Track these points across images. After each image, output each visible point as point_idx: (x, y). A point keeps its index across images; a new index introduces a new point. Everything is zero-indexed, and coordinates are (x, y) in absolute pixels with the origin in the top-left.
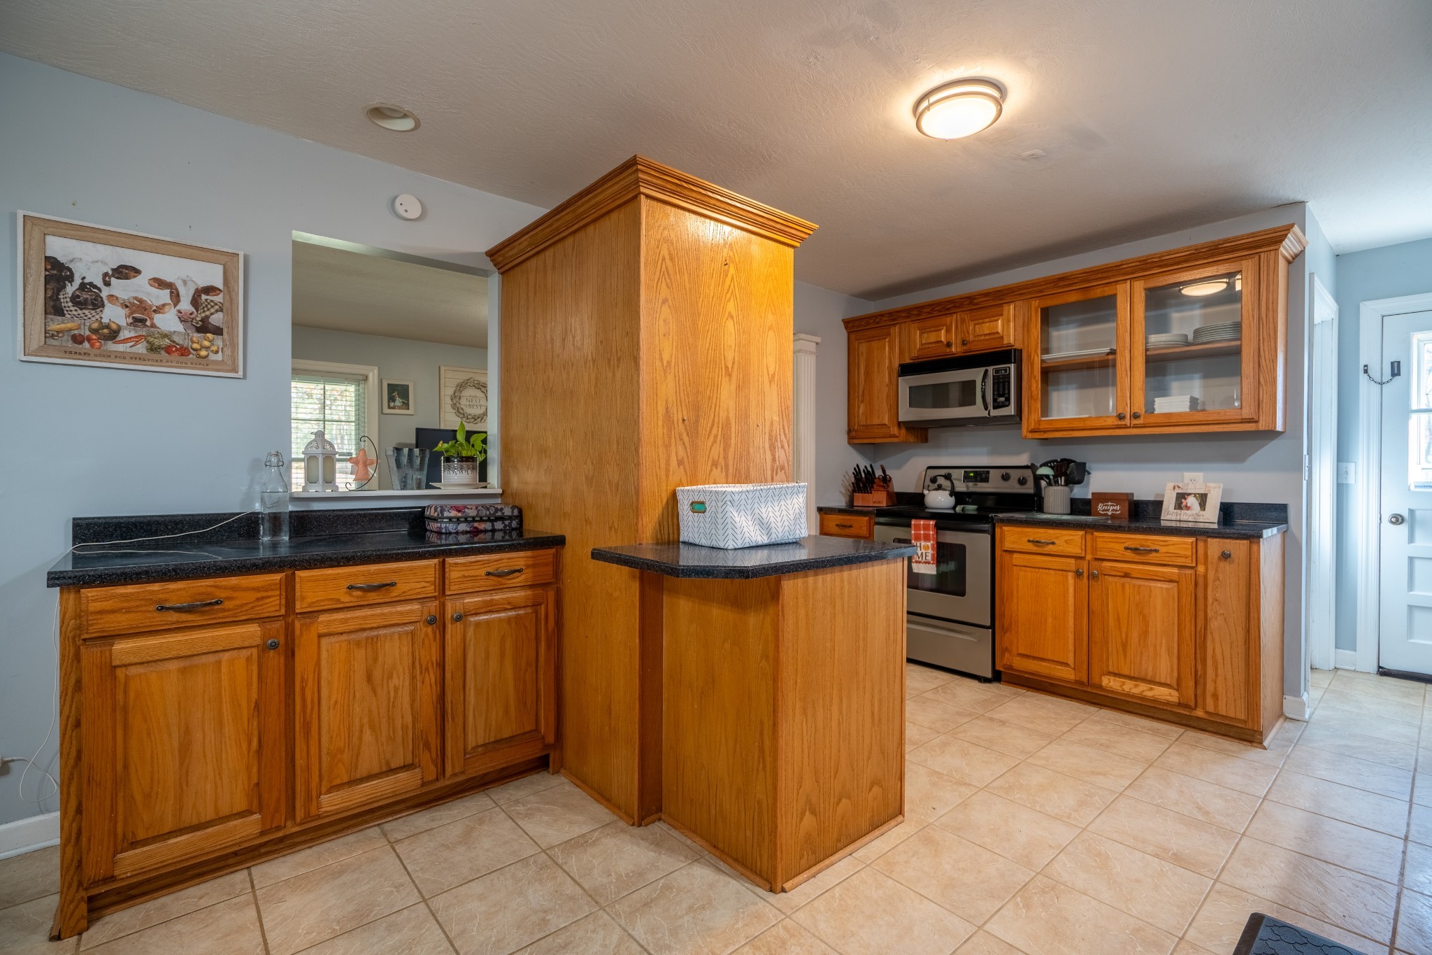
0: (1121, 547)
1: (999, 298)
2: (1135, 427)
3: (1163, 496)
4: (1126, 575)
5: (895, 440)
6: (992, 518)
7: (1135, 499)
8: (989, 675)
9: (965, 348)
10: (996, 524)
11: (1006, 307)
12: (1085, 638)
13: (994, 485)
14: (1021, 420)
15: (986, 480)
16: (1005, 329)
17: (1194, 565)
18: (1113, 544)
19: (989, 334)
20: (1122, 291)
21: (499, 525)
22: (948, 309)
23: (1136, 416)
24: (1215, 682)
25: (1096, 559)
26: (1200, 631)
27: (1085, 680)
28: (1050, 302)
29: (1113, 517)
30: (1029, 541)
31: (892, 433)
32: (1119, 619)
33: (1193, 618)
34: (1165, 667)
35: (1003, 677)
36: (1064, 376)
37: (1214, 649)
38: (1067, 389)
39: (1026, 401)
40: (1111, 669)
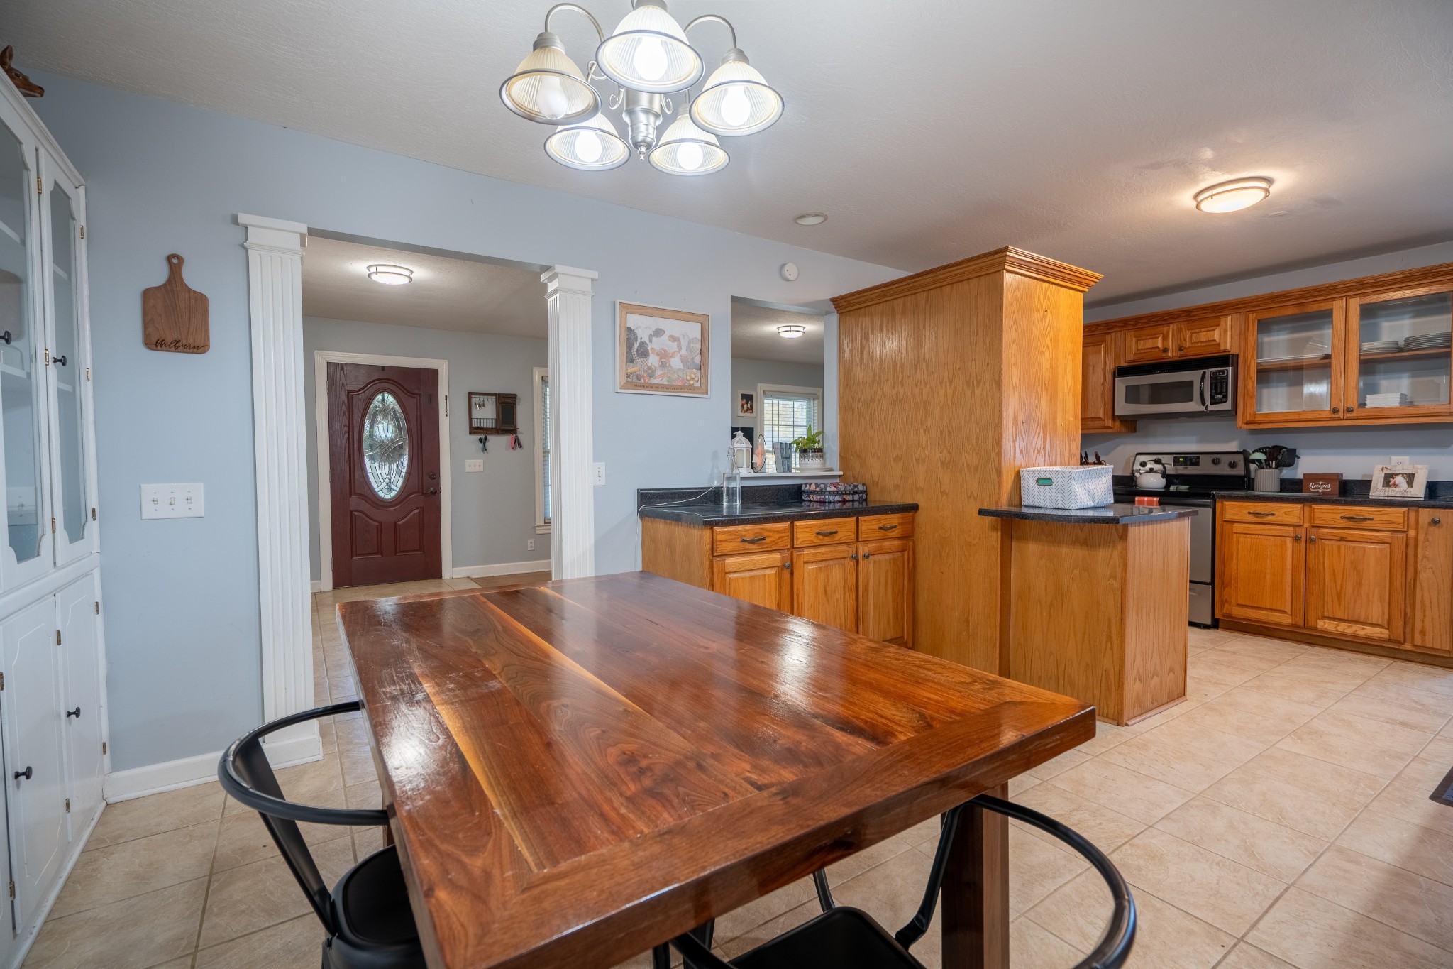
0: (1338, 516)
1: (1215, 312)
2: (1348, 419)
3: (1372, 476)
4: (1342, 539)
5: (1110, 431)
6: (1214, 495)
7: (1344, 479)
8: (1209, 622)
9: (1181, 353)
10: (1217, 500)
11: (1223, 320)
12: (1303, 590)
13: (1205, 468)
14: (1236, 413)
15: (1197, 464)
16: (1222, 337)
17: (1406, 529)
18: (1330, 514)
19: (1206, 342)
20: (1338, 306)
21: (856, 497)
22: (1165, 320)
23: (1349, 410)
24: (1423, 622)
25: (1313, 527)
26: (1410, 582)
27: (1301, 623)
28: (1267, 315)
29: (1324, 493)
30: (1249, 513)
31: (1106, 425)
32: (1334, 575)
33: (1404, 572)
34: (1377, 611)
35: (1220, 624)
36: (1274, 376)
37: (1422, 596)
38: (1277, 387)
39: (1242, 398)
40: (1326, 614)
